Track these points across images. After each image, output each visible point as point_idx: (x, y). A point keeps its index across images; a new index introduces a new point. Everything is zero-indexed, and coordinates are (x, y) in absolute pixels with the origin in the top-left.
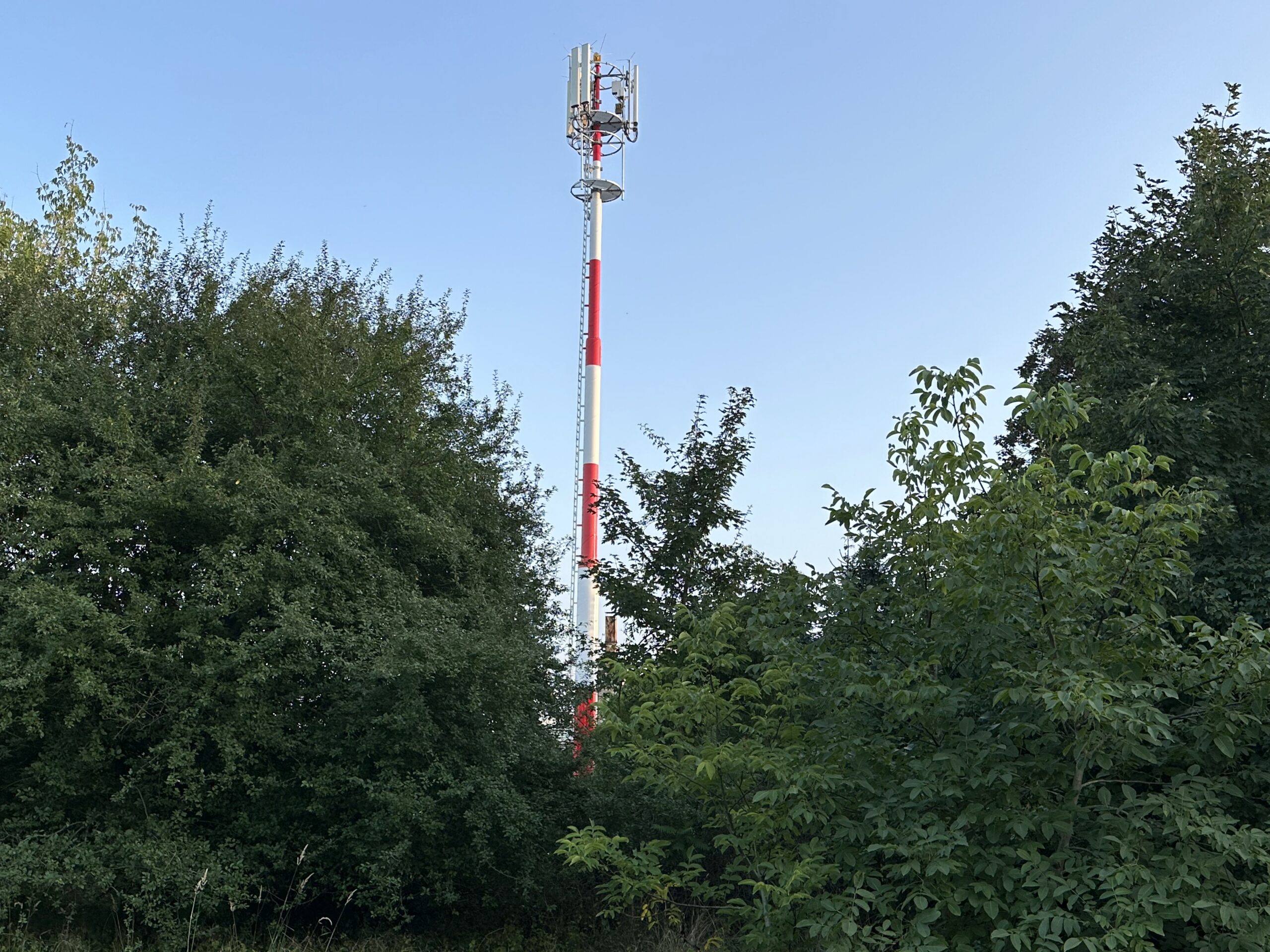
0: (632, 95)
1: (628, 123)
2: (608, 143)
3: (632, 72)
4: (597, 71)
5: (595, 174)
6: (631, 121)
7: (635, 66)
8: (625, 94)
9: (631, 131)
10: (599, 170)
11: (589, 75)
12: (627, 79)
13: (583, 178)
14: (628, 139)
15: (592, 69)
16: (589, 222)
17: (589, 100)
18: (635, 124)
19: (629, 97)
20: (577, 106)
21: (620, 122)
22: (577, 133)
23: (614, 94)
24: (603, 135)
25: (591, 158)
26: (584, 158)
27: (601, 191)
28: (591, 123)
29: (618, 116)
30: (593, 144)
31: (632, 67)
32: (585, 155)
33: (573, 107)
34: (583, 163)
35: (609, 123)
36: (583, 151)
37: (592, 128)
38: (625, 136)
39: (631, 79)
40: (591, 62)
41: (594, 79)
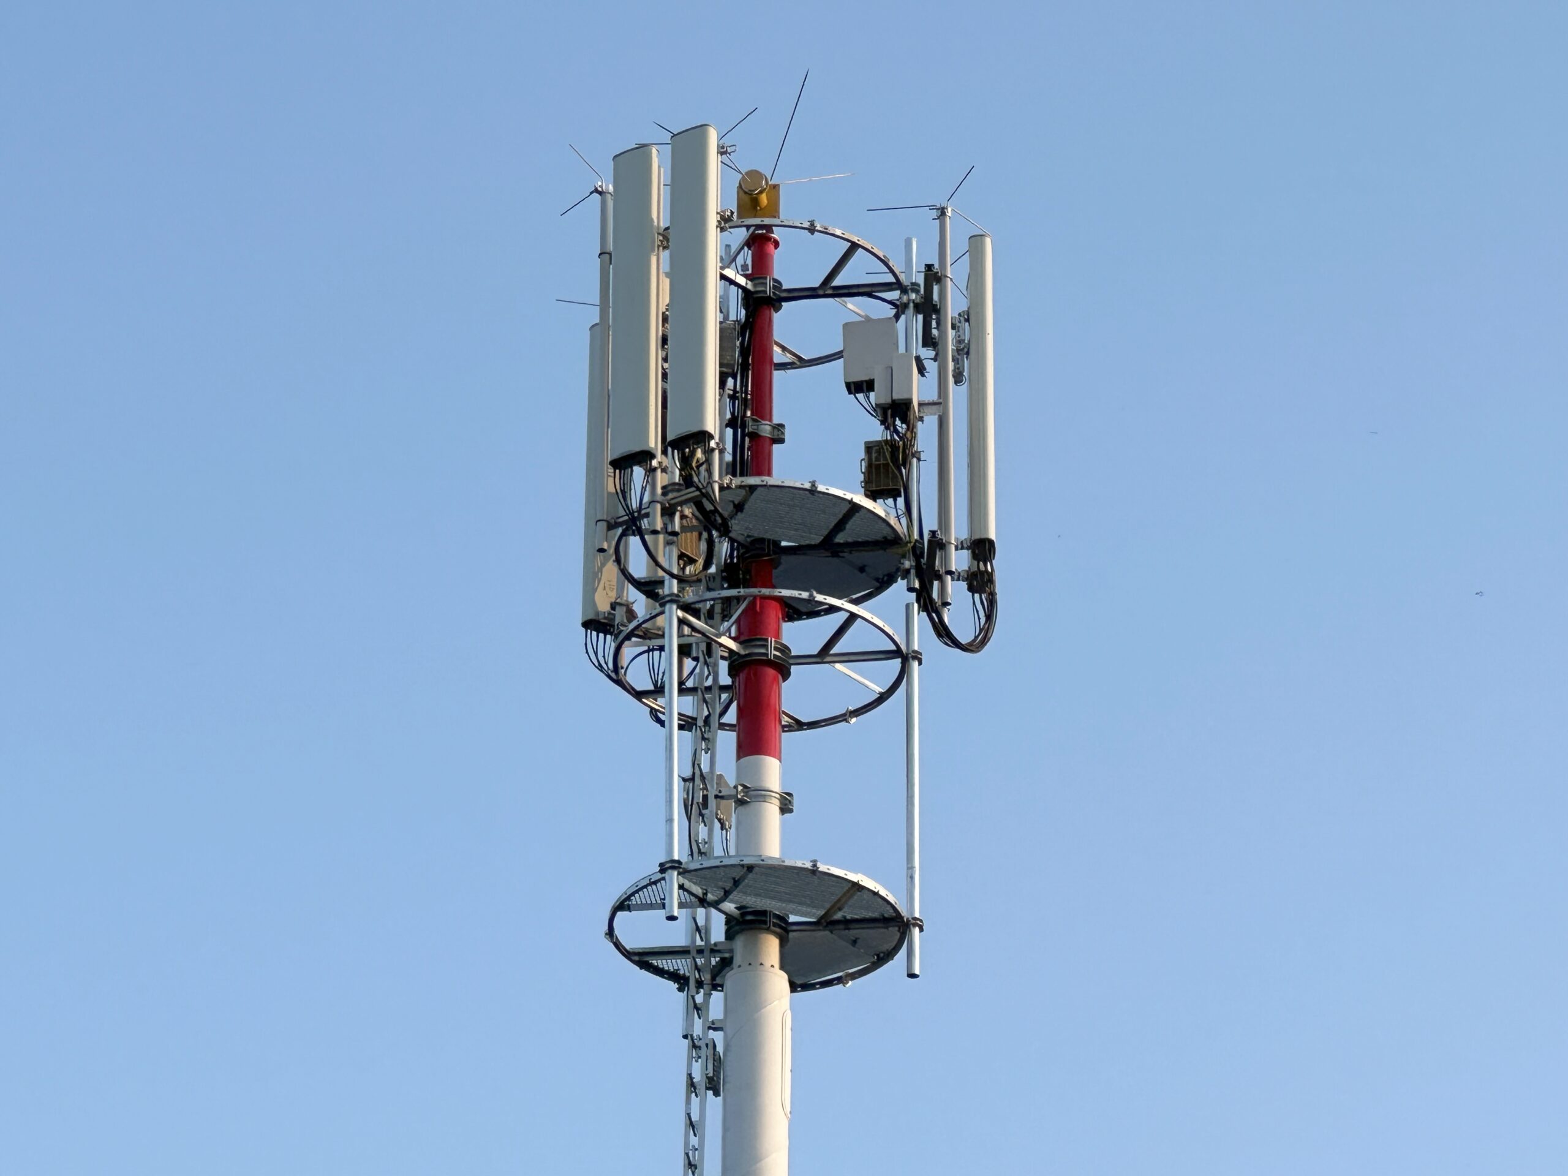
0: (957, 396)
1: (938, 544)
2: (824, 655)
3: (956, 274)
4: (760, 268)
5: (751, 832)
6: (958, 531)
7: (976, 241)
8: (920, 390)
9: (956, 591)
10: (772, 809)
11: (713, 289)
12: (929, 309)
13: (679, 852)
14: (943, 632)
15: (728, 260)
16: (715, 1104)
17: (711, 423)
18: (982, 549)
19: (940, 404)
20: (644, 457)
21: (891, 541)
22: (640, 603)
23: (856, 387)
24: (794, 611)
25: (726, 742)
26: (681, 741)
27: (783, 929)
28: (723, 548)
29: (878, 507)
30: (736, 664)
31: (956, 244)
32: (687, 724)
33: (623, 463)
34: (680, 767)
35: (829, 545)
36: (678, 705)
37: (731, 575)
38: (920, 620)
39: (954, 304)
40: (725, 222)
41: (737, 313)
